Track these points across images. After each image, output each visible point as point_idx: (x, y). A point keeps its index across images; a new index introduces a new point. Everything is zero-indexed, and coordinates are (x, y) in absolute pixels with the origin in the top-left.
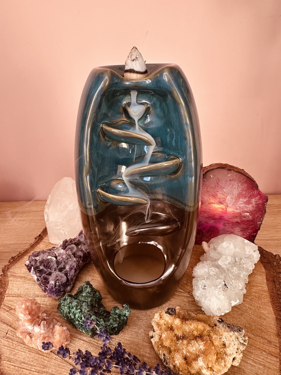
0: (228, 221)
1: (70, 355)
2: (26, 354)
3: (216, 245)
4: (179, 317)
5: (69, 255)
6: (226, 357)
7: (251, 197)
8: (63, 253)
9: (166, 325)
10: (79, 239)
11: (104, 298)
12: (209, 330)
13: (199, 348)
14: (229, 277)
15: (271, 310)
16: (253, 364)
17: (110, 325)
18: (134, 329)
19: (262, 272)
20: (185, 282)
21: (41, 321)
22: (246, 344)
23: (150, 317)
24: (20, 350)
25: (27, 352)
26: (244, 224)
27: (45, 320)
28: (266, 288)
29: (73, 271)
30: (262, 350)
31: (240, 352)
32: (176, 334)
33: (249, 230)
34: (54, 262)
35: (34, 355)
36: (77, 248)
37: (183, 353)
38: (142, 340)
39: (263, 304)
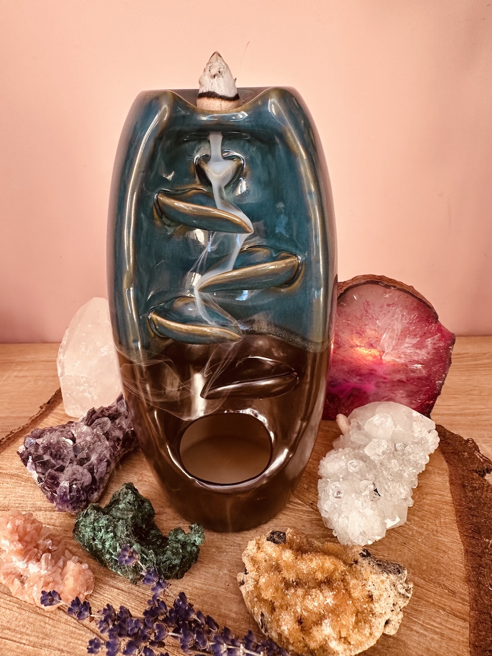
0: (385, 378)
1: (91, 614)
2: (13, 613)
3: (362, 420)
4: (291, 548)
5: (98, 436)
6: (373, 619)
7: (425, 335)
8: (87, 432)
9: (268, 562)
10: (117, 408)
11: (158, 514)
12: (344, 570)
13: (325, 603)
14: (383, 476)
15: (457, 537)
16: (421, 631)
17: (166, 561)
18: (211, 568)
19: (442, 469)
20: (306, 486)
21: (41, 553)
22: (410, 595)
23: (240, 548)
24: (3, 605)
25: (15, 609)
26: (411, 383)
27: (49, 551)
29: (104, 464)
30: (439, 606)
31: (399, 609)
32: (284, 578)
33: (422, 395)
34: (69, 448)
35: (27, 614)
36: (112, 423)
37: (295, 612)
38: (225, 588)
39: (443, 525)
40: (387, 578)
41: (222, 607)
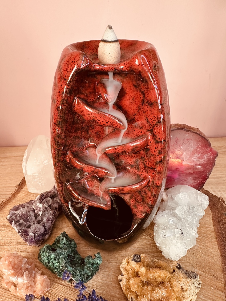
0: (183, 172)
3: (173, 195)
5: (46, 208)
6: (184, 300)
7: (204, 153)
9: (132, 270)
10: (54, 191)
12: (170, 276)
13: (162, 295)
14: (185, 225)
15: (217, 249)
16: (203, 298)
17: (84, 275)
18: (105, 271)
19: (209, 214)
21: (23, 271)
22: (200, 287)
23: (118, 260)
24: (7, 296)
25: (13, 298)
26: (196, 174)
27: (27, 269)
28: (212, 229)
29: (50, 222)
30: (211, 285)
31: (195, 294)
32: (141, 280)
33: (200, 179)
34: (32, 216)
36: (52, 200)
37: (148, 298)
38: (113, 282)
39: (211, 243)
40: (190, 281)
41: (111, 291)
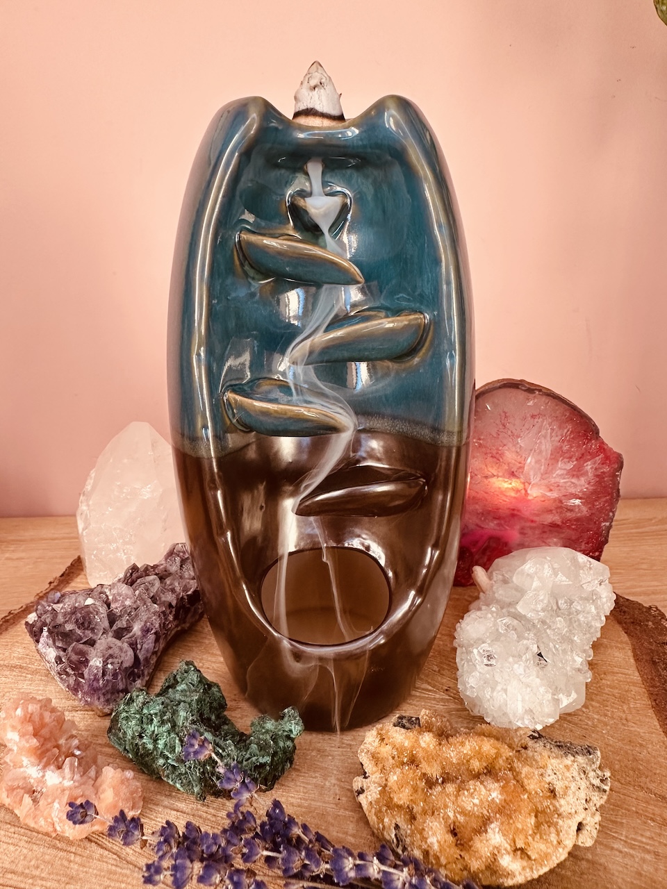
0: (532, 521)
1: (143, 835)
2: (19, 850)
3: (508, 571)
4: (430, 731)
5: (142, 600)
6: (559, 821)
7: (583, 458)
8: (127, 594)
9: (397, 757)
10: (166, 567)
11: (230, 710)
12: (510, 756)
13: (489, 799)
14: (548, 636)
15: (655, 726)
16: (626, 850)
17: (250, 758)
18: (312, 777)
19: (622, 642)
20: (436, 668)
21: (64, 757)
22: (607, 788)
23: (352, 750)
26: (569, 527)
27: (74, 756)
29: (151, 637)
30: (646, 816)
31: (594, 809)
32: (424, 774)
33: (583, 544)
35: (41, 850)
36: (161, 582)
37: (446, 818)
38: (335, 804)
39: (634, 711)
41: (331, 828)
